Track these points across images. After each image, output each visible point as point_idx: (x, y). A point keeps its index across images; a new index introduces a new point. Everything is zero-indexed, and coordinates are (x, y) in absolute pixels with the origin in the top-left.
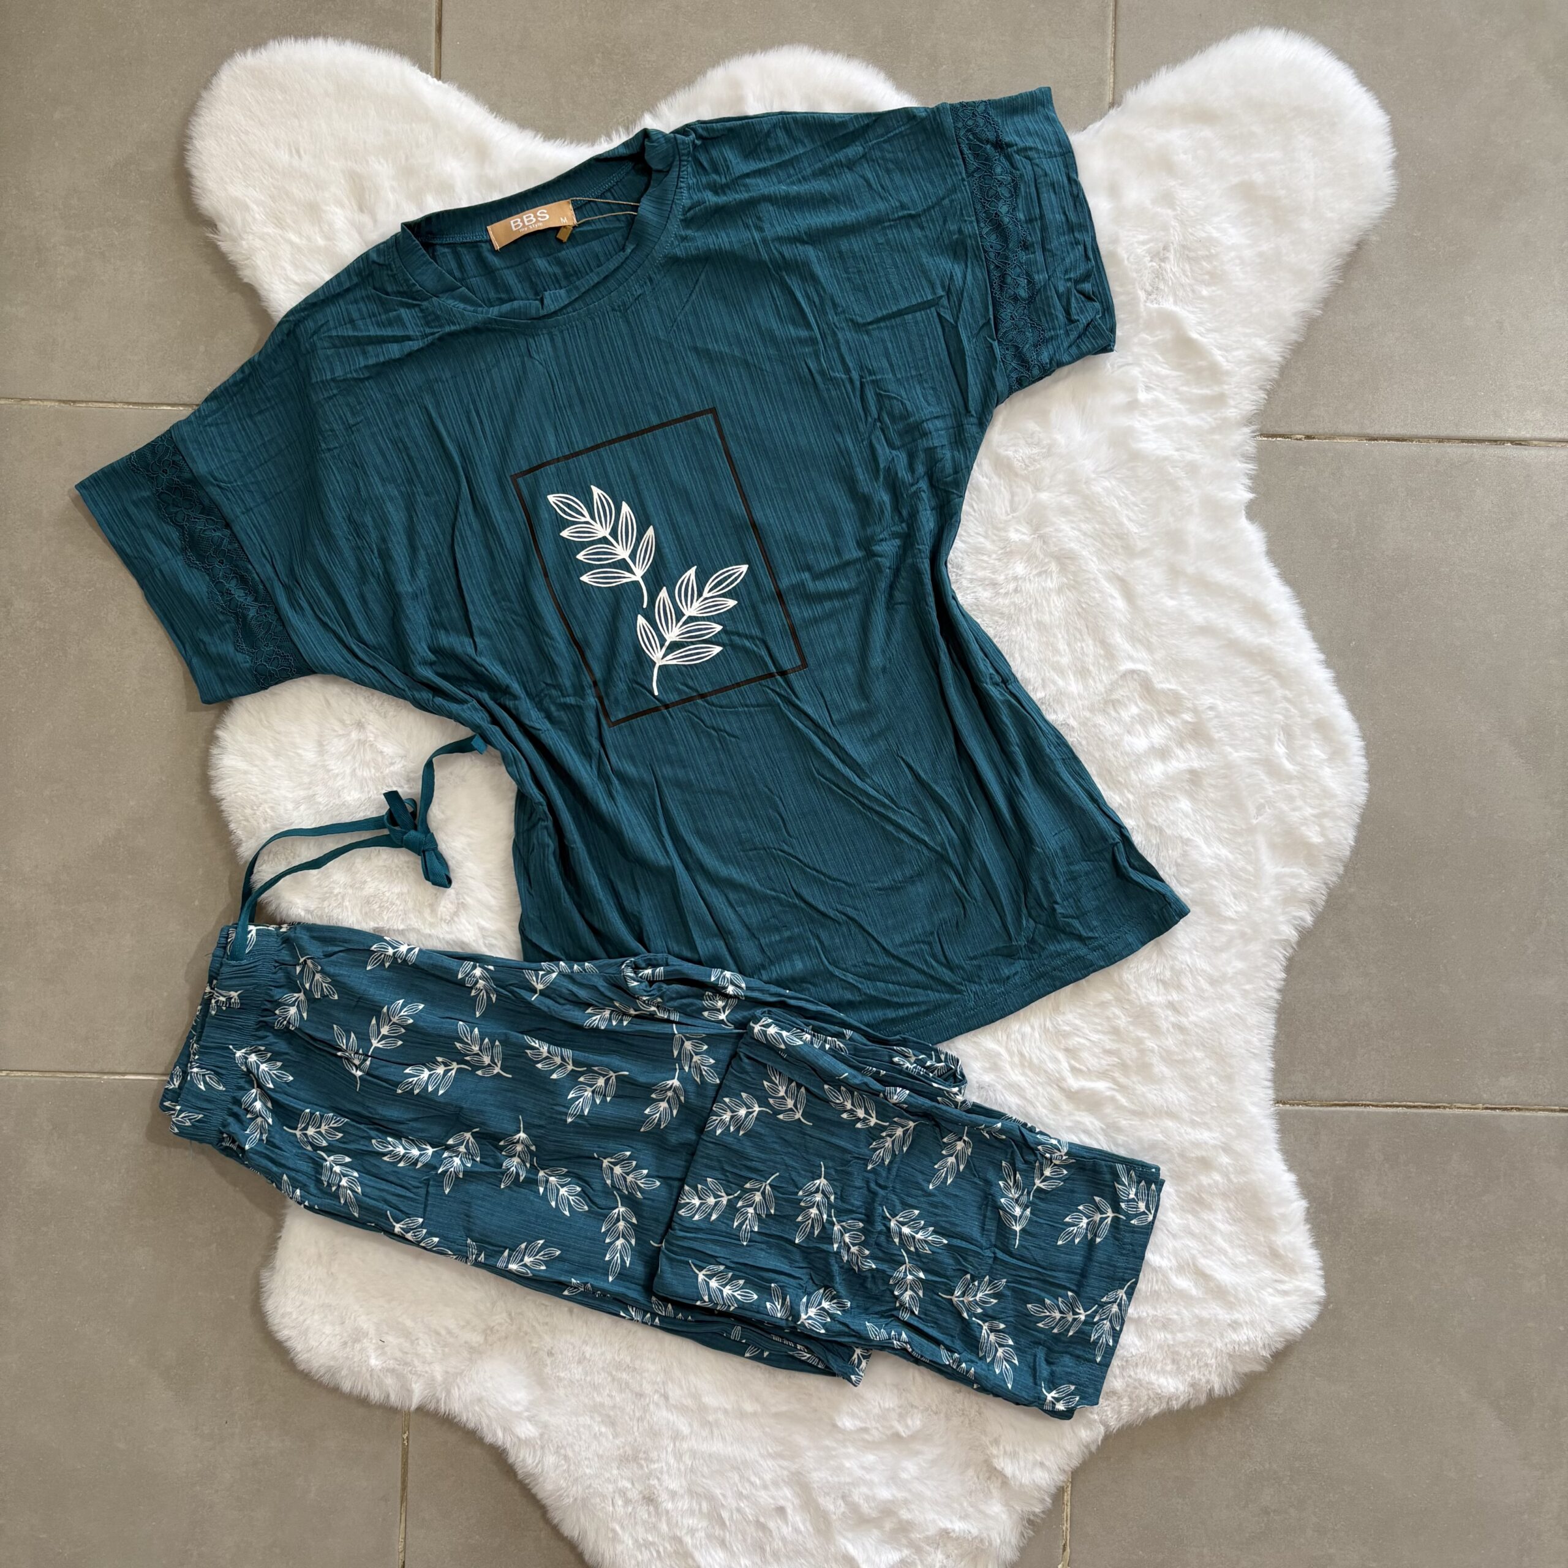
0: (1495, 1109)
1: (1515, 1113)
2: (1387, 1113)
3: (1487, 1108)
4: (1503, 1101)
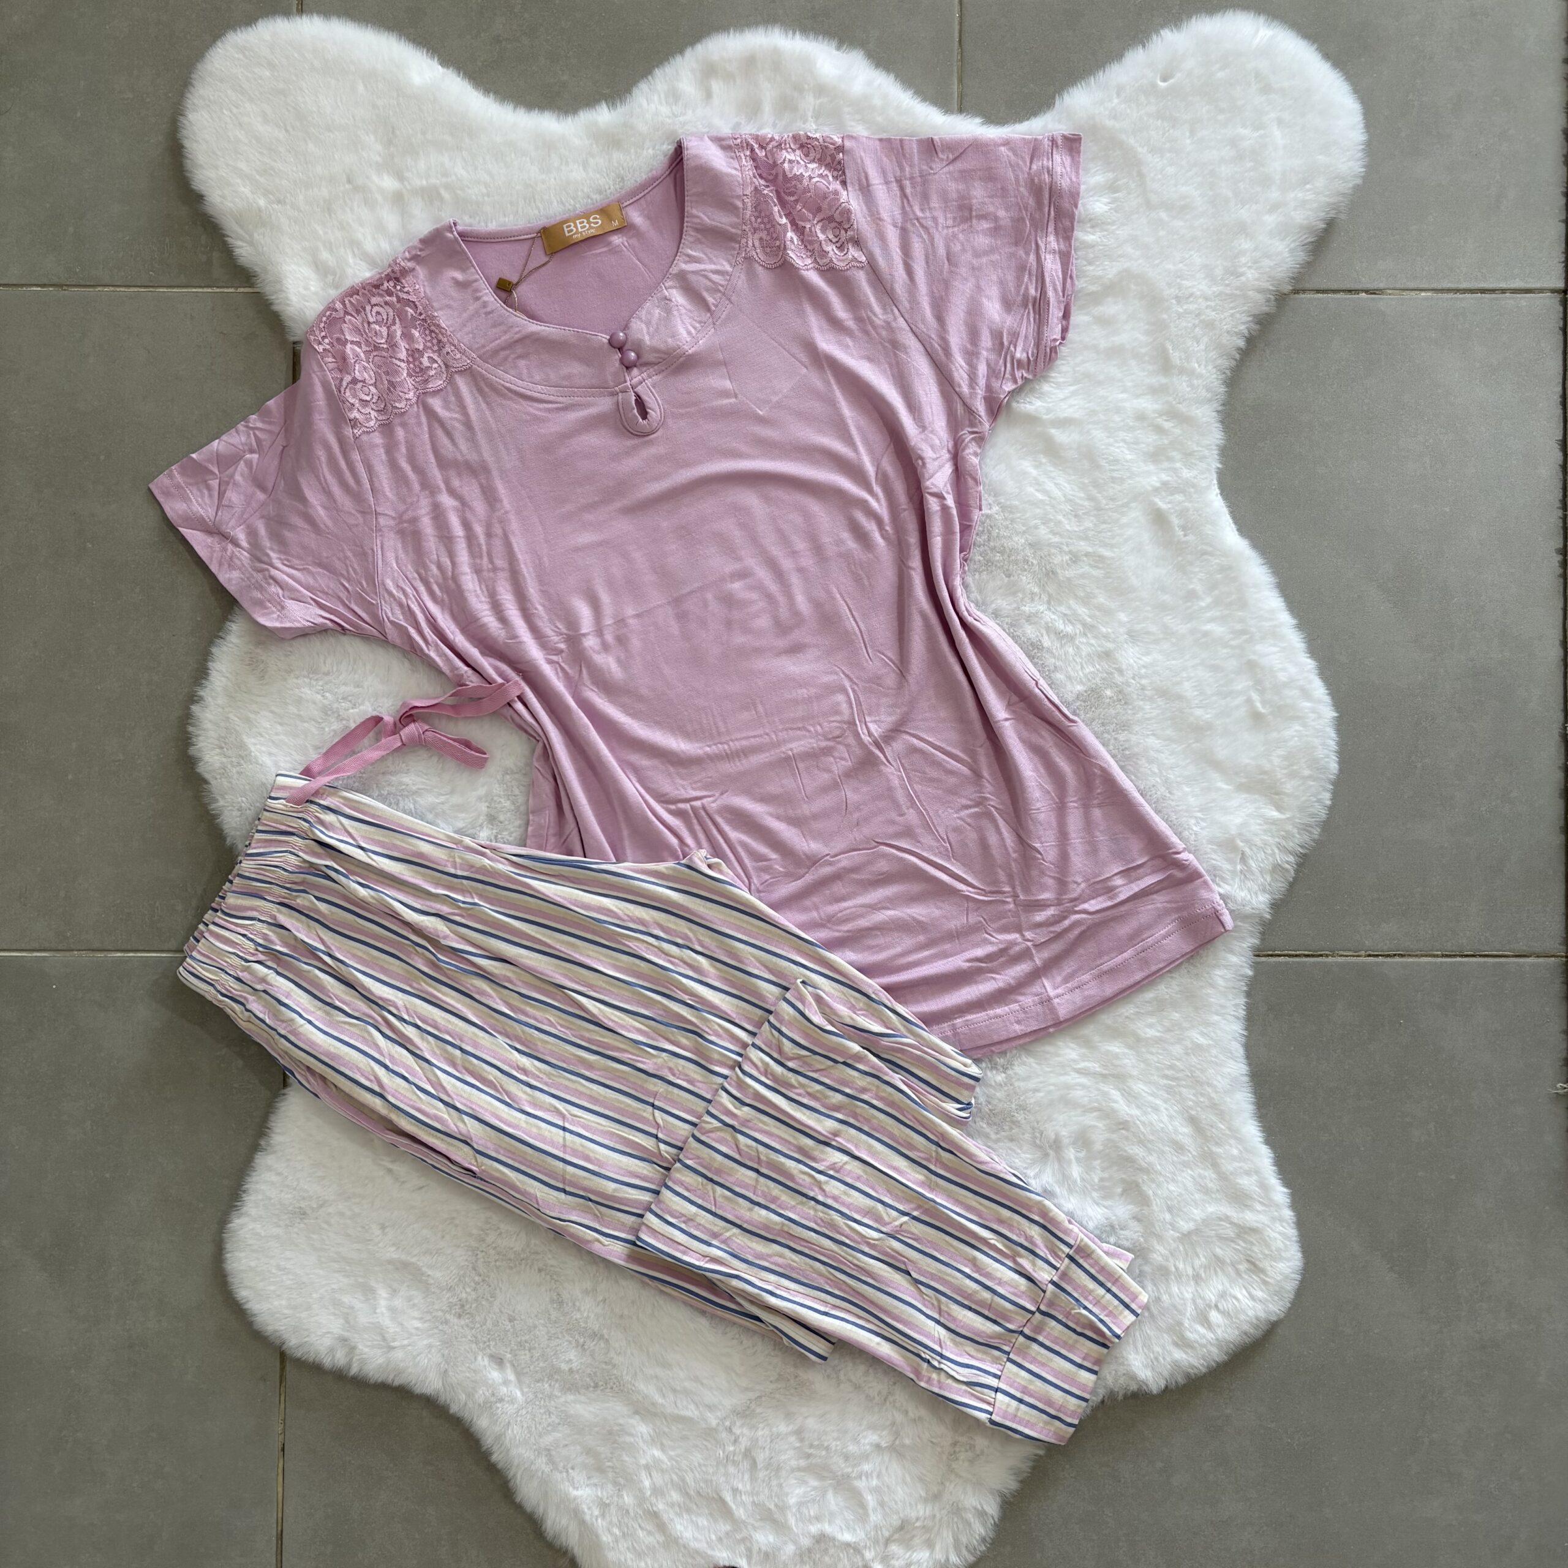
0: (1377, 956)
1: (1397, 959)
3: (1370, 956)
4: (1385, 948)
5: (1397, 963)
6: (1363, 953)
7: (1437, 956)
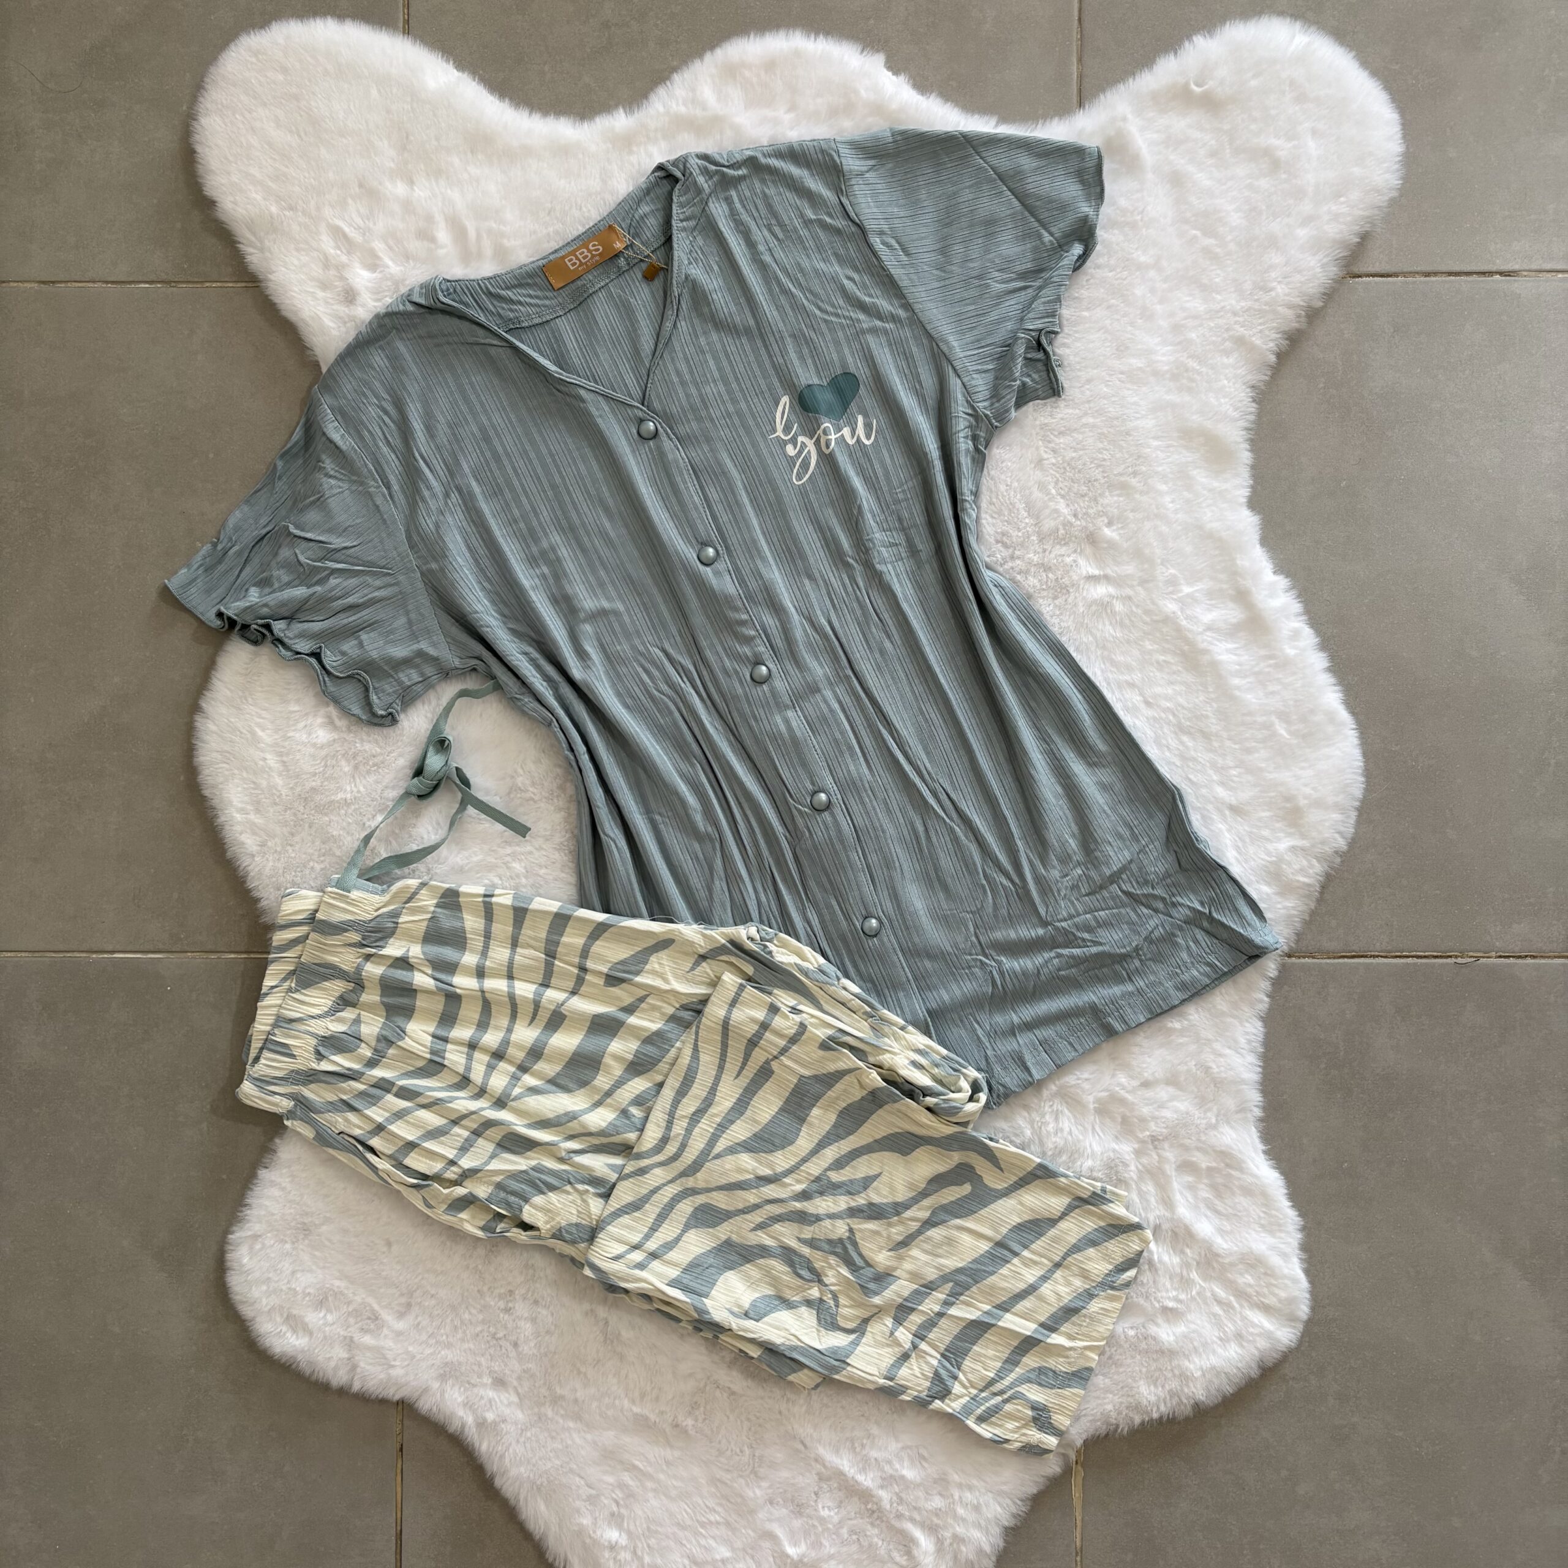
2: (1396, 965)
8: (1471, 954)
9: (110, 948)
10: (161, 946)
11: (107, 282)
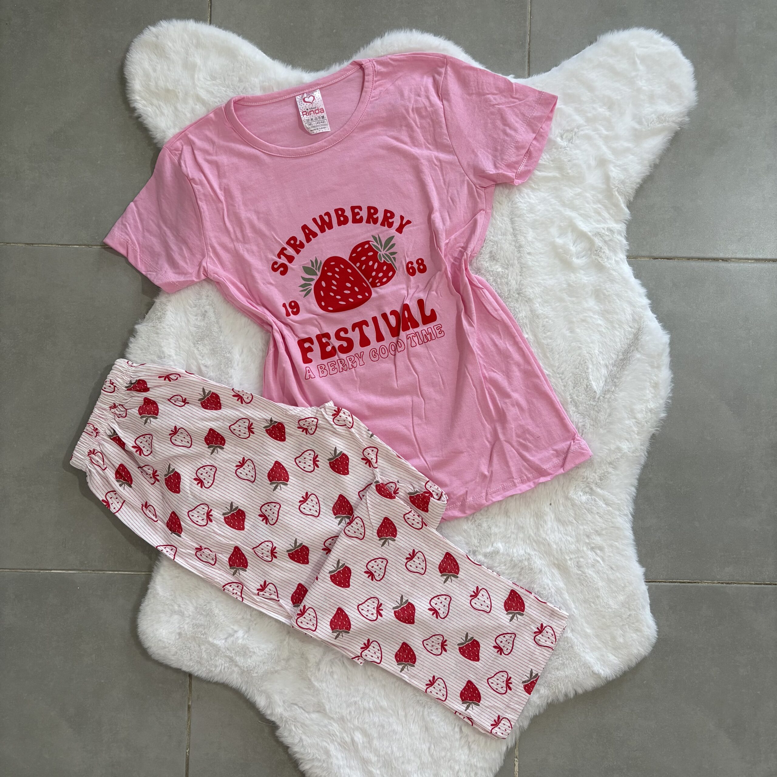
0: (723, 583)
2: (670, 586)
3: (719, 583)
4: (727, 579)
5: (732, 587)
6: (716, 582)
7: (752, 584)
8: (705, 581)
9: (50, 568)
10: (75, 567)
11: (59, 245)
